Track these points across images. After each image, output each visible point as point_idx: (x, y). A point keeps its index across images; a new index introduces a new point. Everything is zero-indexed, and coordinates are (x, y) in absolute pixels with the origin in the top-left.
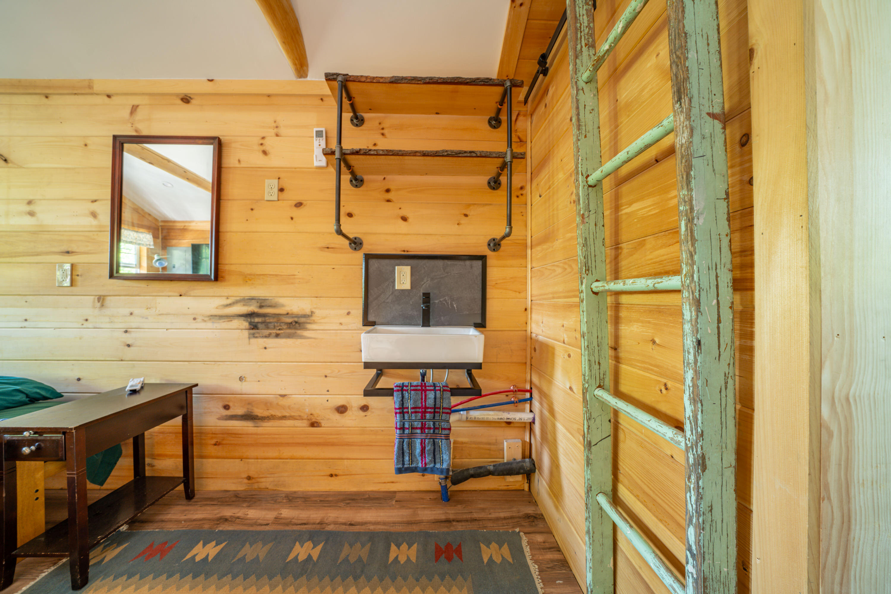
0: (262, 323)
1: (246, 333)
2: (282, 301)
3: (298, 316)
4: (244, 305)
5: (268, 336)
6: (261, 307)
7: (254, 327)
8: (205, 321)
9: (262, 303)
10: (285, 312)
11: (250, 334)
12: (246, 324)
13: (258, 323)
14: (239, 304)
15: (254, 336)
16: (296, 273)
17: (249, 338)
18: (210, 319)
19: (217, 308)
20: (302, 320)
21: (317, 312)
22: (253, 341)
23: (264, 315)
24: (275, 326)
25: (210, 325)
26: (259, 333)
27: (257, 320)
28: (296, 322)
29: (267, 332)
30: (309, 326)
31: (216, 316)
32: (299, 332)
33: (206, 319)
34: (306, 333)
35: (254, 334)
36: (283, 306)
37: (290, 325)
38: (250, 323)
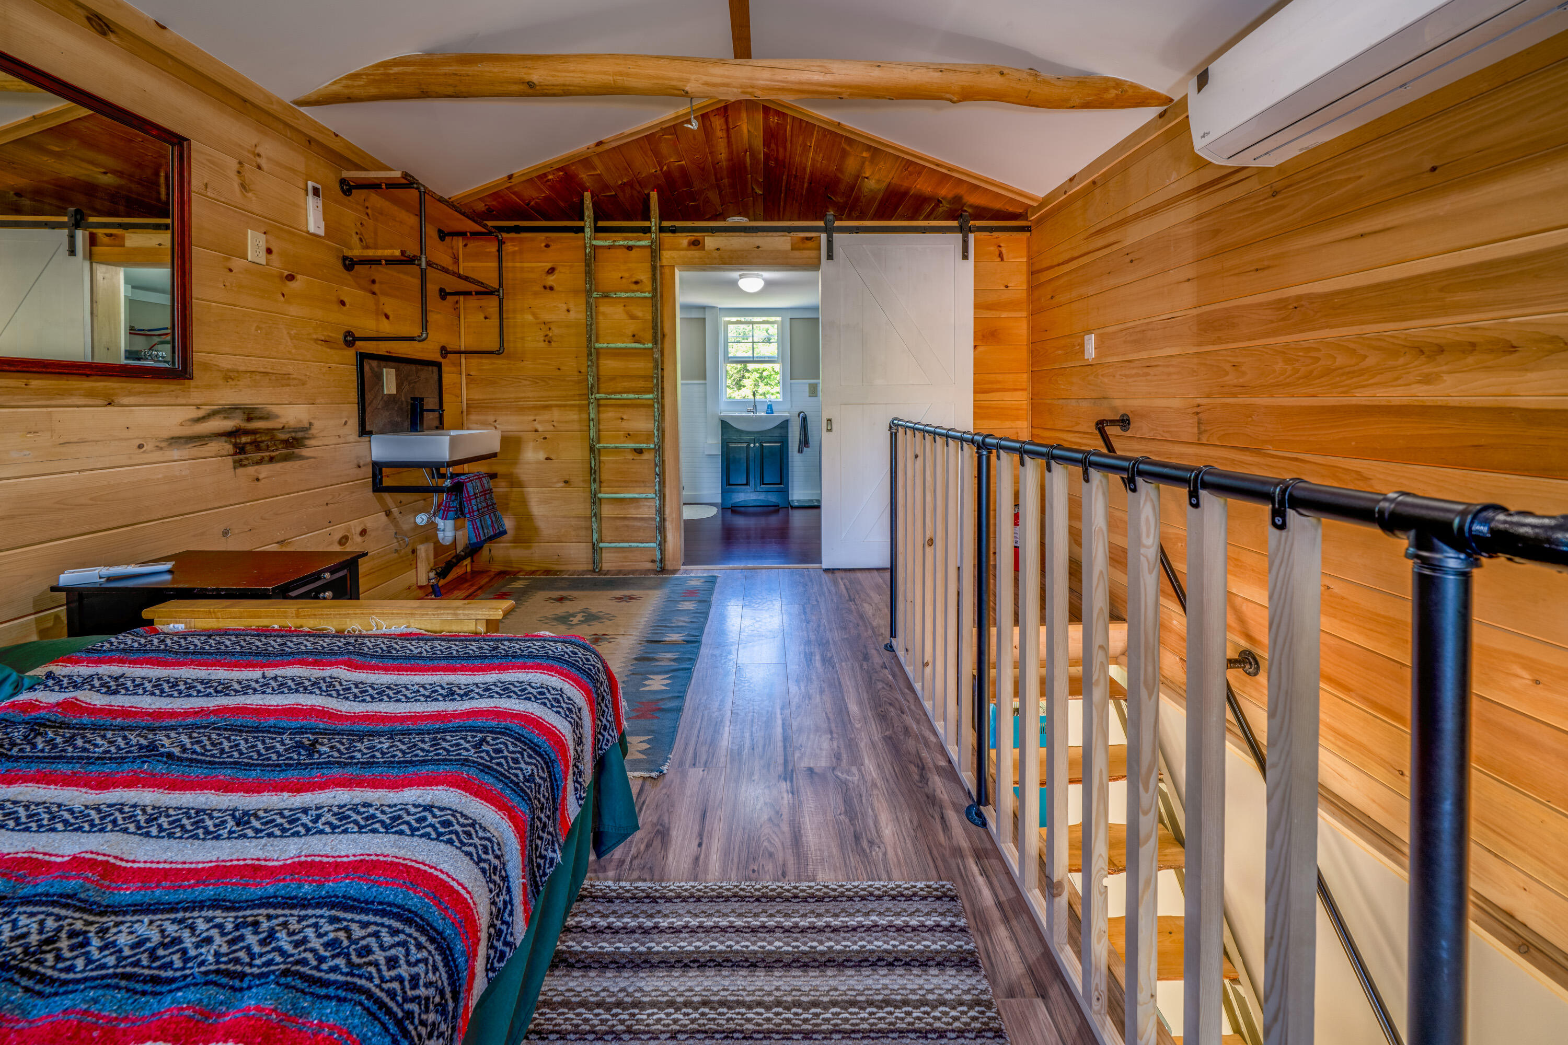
0: (251, 443)
1: (229, 461)
2: (275, 409)
3: (295, 430)
4: (225, 418)
5: (260, 462)
6: (249, 419)
7: (240, 449)
8: (161, 449)
9: (250, 414)
10: (280, 426)
11: (235, 462)
12: (228, 448)
13: (246, 443)
14: (217, 417)
15: (239, 464)
16: (291, 371)
17: (235, 468)
18: (170, 444)
19: (181, 425)
20: (300, 435)
21: (317, 424)
22: (240, 471)
23: (254, 432)
24: (268, 446)
25: (170, 454)
26: (247, 459)
27: (244, 439)
28: (294, 439)
29: (259, 455)
30: (308, 442)
31: (180, 438)
32: (296, 451)
33: (163, 445)
34: (305, 452)
35: (241, 460)
36: (277, 417)
37: (287, 443)
38: (235, 445)
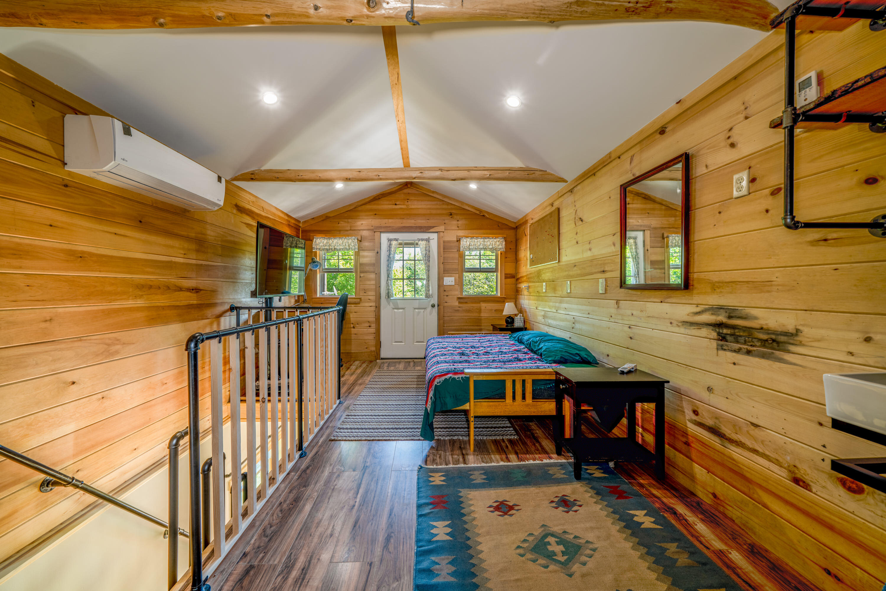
0: (731, 335)
1: (714, 344)
2: (754, 312)
3: (775, 333)
4: (712, 314)
5: (738, 351)
6: (730, 317)
7: (723, 338)
8: (679, 326)
9: (732, 313)
10: (758, 326)
11: (718, 345)
12: (714, 335)
13: (726, 334)
14: (707, 313)
15: (721, 348)
16: (774, 279)
17: (717, 349)
18: (683, 325)
19: (688, 315)
20: (782, 339)
21: (806, 330)
22: (721, 352)
23: (734, 327)
24: (745, 341)
25: (682, 330)
26: (727, 346)
27: (725, 331)
28: (774, 341)
29: (737, 346)
30: (792, 348)
31: (687, 322)
32: (777, 353)
33: (680, 324)
34: (787, 357)
35: (722, 346)
36: (756, 318)
37: (764, 343)
38: (719, 334)
